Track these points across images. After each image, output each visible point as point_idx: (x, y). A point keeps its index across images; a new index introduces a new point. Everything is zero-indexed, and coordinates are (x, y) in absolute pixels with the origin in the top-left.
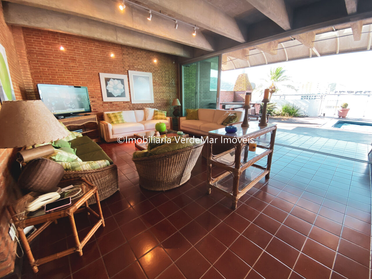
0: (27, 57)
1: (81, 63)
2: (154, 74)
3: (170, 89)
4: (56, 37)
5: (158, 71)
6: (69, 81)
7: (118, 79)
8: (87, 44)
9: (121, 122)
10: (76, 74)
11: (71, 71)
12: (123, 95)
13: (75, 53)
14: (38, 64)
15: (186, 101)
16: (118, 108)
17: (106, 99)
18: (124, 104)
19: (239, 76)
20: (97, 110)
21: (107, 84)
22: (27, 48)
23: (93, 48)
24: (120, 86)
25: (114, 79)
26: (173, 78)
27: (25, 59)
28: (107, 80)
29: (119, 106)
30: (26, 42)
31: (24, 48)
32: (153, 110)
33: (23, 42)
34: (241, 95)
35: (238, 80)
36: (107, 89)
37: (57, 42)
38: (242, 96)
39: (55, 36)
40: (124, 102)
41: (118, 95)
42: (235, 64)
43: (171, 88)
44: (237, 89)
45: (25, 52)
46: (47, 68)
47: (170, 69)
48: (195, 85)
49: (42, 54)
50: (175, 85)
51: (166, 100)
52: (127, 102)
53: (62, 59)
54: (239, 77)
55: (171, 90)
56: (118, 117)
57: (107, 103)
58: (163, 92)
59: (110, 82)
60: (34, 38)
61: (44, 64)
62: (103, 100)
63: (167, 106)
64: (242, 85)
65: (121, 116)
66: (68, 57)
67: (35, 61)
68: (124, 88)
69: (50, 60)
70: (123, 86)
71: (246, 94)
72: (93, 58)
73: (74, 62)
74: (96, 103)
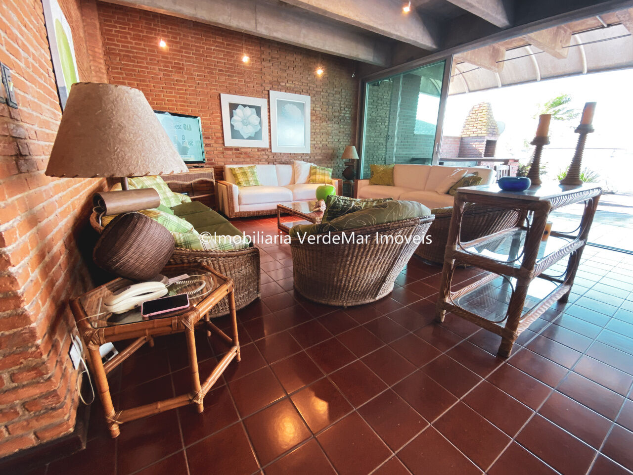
0: (105, 60)
1: (192, 74)
2: (314, 99)
3: (340, 128)
4: (152, 26)
5: (322, 93)
6: (170, 107)
7: (251, 107)
8: (202, 40)
9: (253, 184)
10: (181, 94)
11: (175, 89)
12: (257, 136)
13: (182, 56)
14: (121, 74)
15: (368, 152)
16: (248, 160)
17: (229, 142)
18: (259, 153)
19: (474, 108)
20: (213, 161)
21: (232, 116)
22: (104, 44)
23: (213, 48)
24: (254, 118)
25: (245, 106)
26: (347, 107)
27: (101, 63)
28: (233, 107)
29: (249, 157)
30: (102, 34)
31: (101, 44)
32: (309, 165)
33: (98, 32)
34: (475, 145)
35: (471, 115)
36: (232, 123)
37: (153, 35)
38: (477, 146)
39: (150, 24)
40: (259, 150)
41: (249, 135)
42: (469, 83)
43: (342, 126)
44: (468, 133)
45: (100, 51)
46: (136, 83)
47: (343, 91)
48: (387, 122)
49: (128, 56)
50: (349, 121)
51: (332, 149)
52: (264, 150)
53: (161, 66)
54: (474, 110)
55: (342, 130)
56: (249, 174)
57: (231, 149)
58: (328, 134)
59: (238, 112)
60: (116, 27)
61: (131, 75)
62: (224, 144)
63: (332, 160)
64: (478, 125)
65: (253, 173)
66: (171, 63)
67: (117, 68)
68: (260, 123)
69: (140, 67)
70: (259, 119)
71: (485, 143)
72: (212, 65)
73: (180, 73)
74: (212, 149)
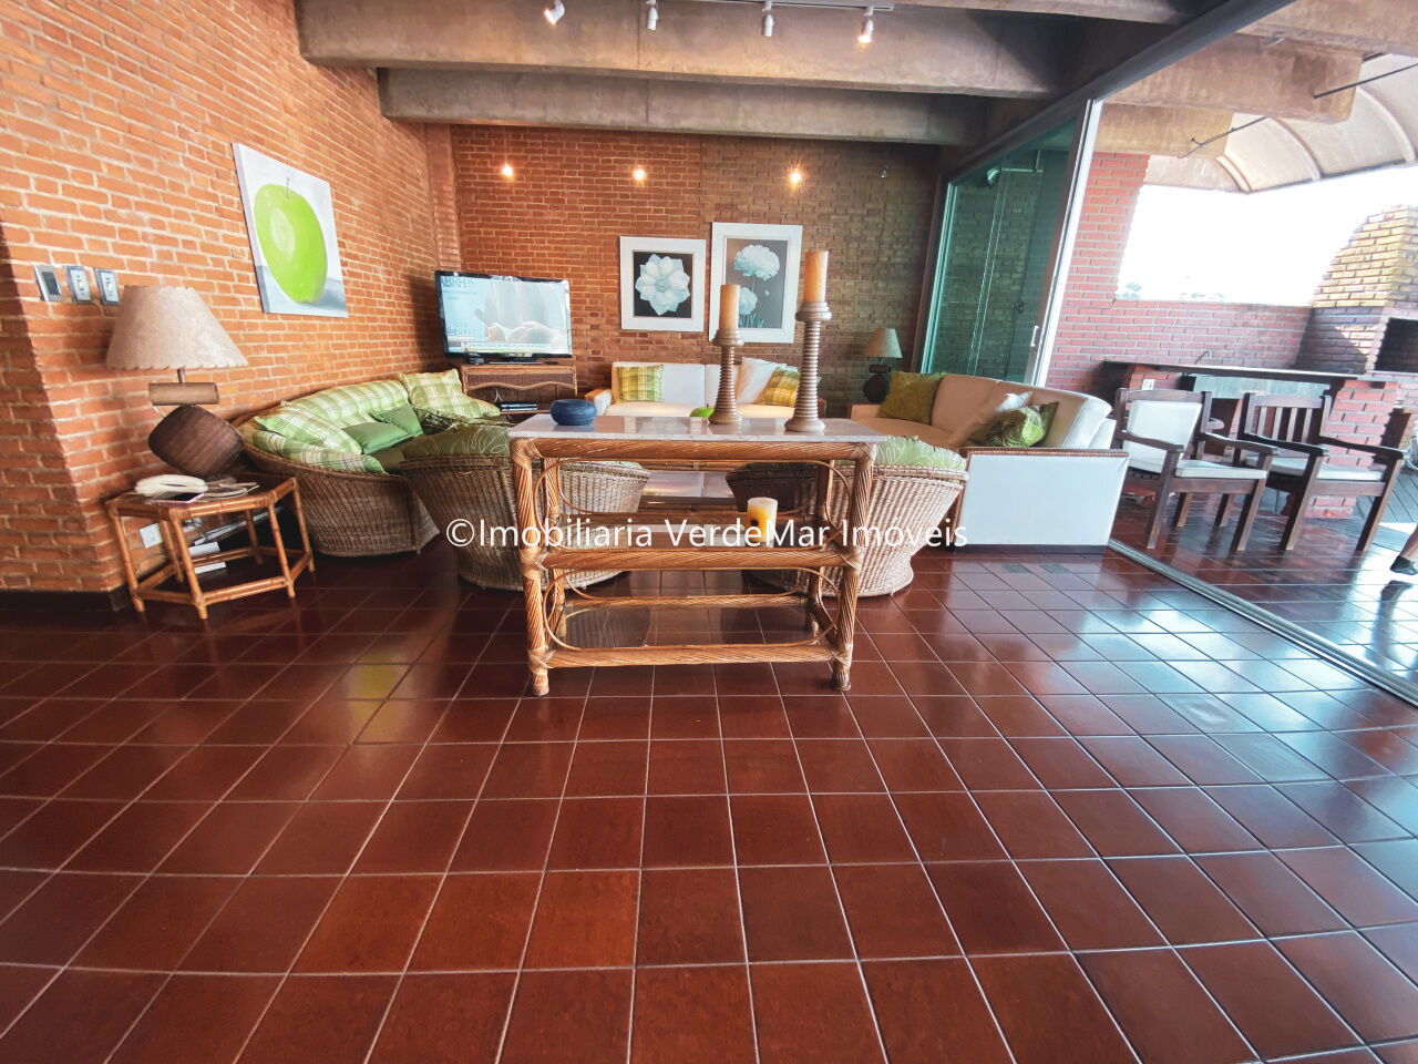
0: (457, 202)
1: (576, 209)
2: (812, 230)
3: (876, 288)
4: (522, 139)
5: (833, 217)
7: (673, 256)
8: (596, 147)
9: (644, 398)
10: (557, 242)
11: (549, 235)
12: (684, 310)
13: (562, 179)
17: (630, 321)
18: (686, 342)
19: (1368, 223)
20: (601, 355)
21: (637, 274)
22: (457, 177)
24: (680, 278)
25: (662, 255)
27: (450, 207)
28: (641, 258)
29: (666, 348)
30: (456, 161)
31: (451, 178)
32: (773, 366)
33: (449, 161)
34: (1351, 333)
36: (637, 288)
38: (1354, 335)
40: (685, 335)
41: (668, 308)
43: (880, 285)
44: (1333, 296)
45: (450, 189)
47: (889, 207)
48: (1020, 269)
49: (485, 191)
50: (902, 273)
51: (852, 334)
52: (694, 336)
55: (881, 293)
56: (643, 380)
57: (632, 334)
58: (843, 302)
59: (650, 267)
60: (472, 149)
61: (489, 219)
62: (620, 324)
63: (849, 358)
64: (1369, 273)
65: (651, 378)
67: (471, 212)
68: (690, 286)
69: (502, 206)
70: (688, 278)
72: (610, 189)
73: (557, 208)
74: (600, 333)
